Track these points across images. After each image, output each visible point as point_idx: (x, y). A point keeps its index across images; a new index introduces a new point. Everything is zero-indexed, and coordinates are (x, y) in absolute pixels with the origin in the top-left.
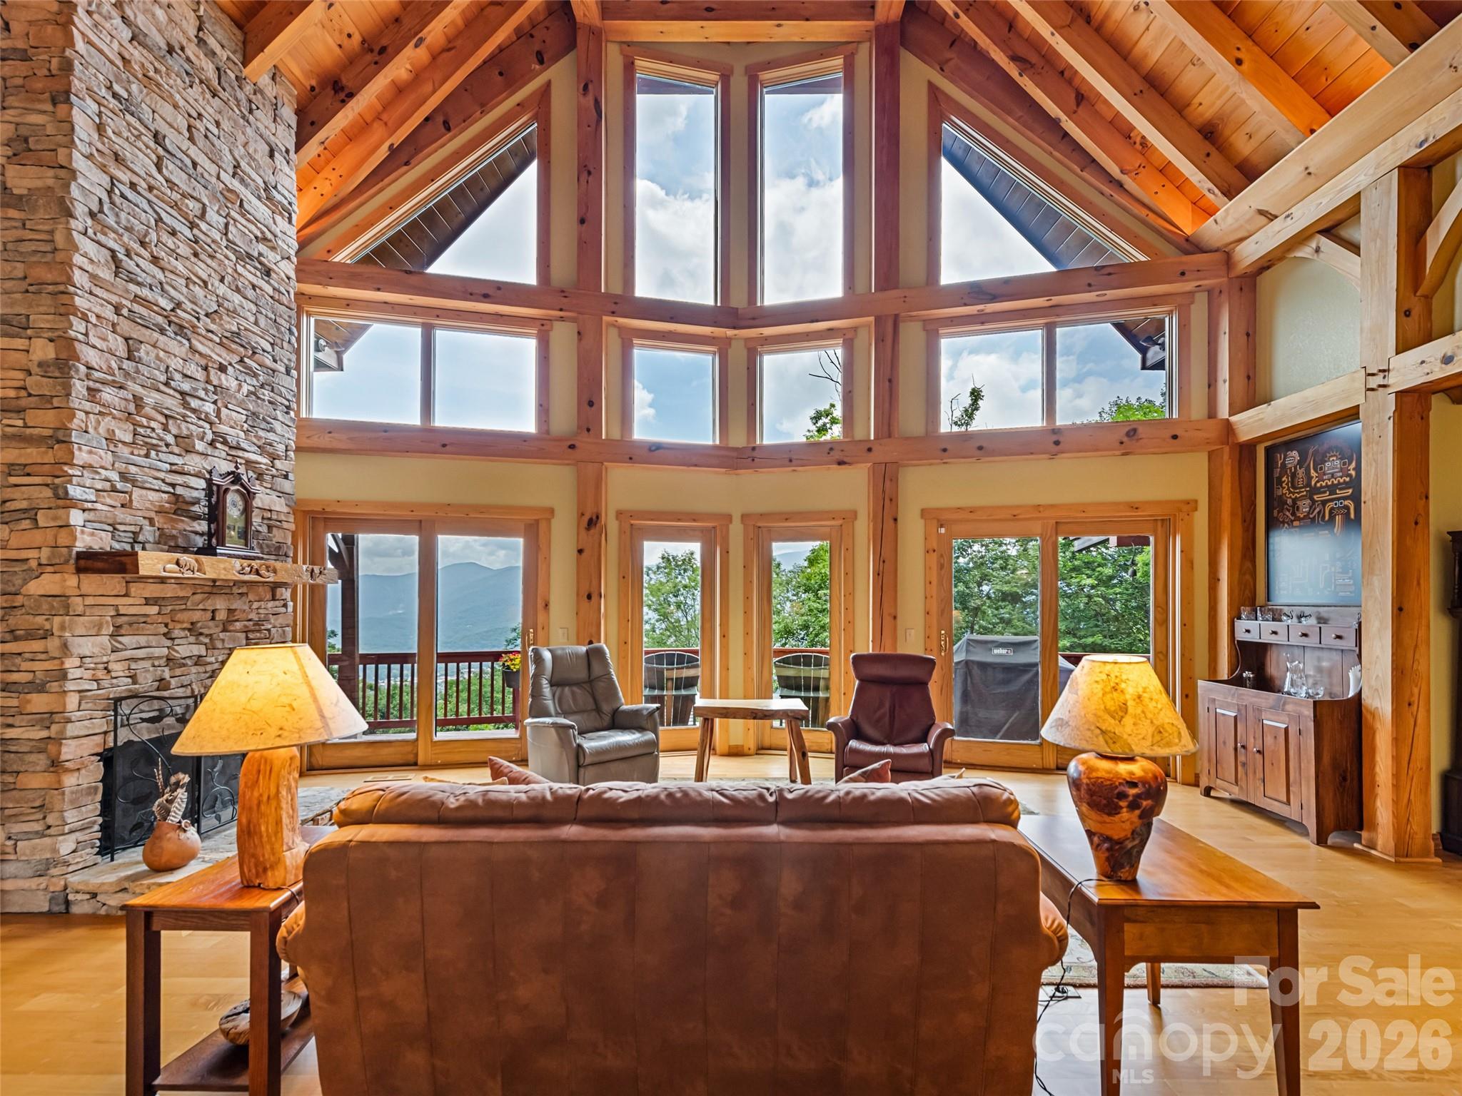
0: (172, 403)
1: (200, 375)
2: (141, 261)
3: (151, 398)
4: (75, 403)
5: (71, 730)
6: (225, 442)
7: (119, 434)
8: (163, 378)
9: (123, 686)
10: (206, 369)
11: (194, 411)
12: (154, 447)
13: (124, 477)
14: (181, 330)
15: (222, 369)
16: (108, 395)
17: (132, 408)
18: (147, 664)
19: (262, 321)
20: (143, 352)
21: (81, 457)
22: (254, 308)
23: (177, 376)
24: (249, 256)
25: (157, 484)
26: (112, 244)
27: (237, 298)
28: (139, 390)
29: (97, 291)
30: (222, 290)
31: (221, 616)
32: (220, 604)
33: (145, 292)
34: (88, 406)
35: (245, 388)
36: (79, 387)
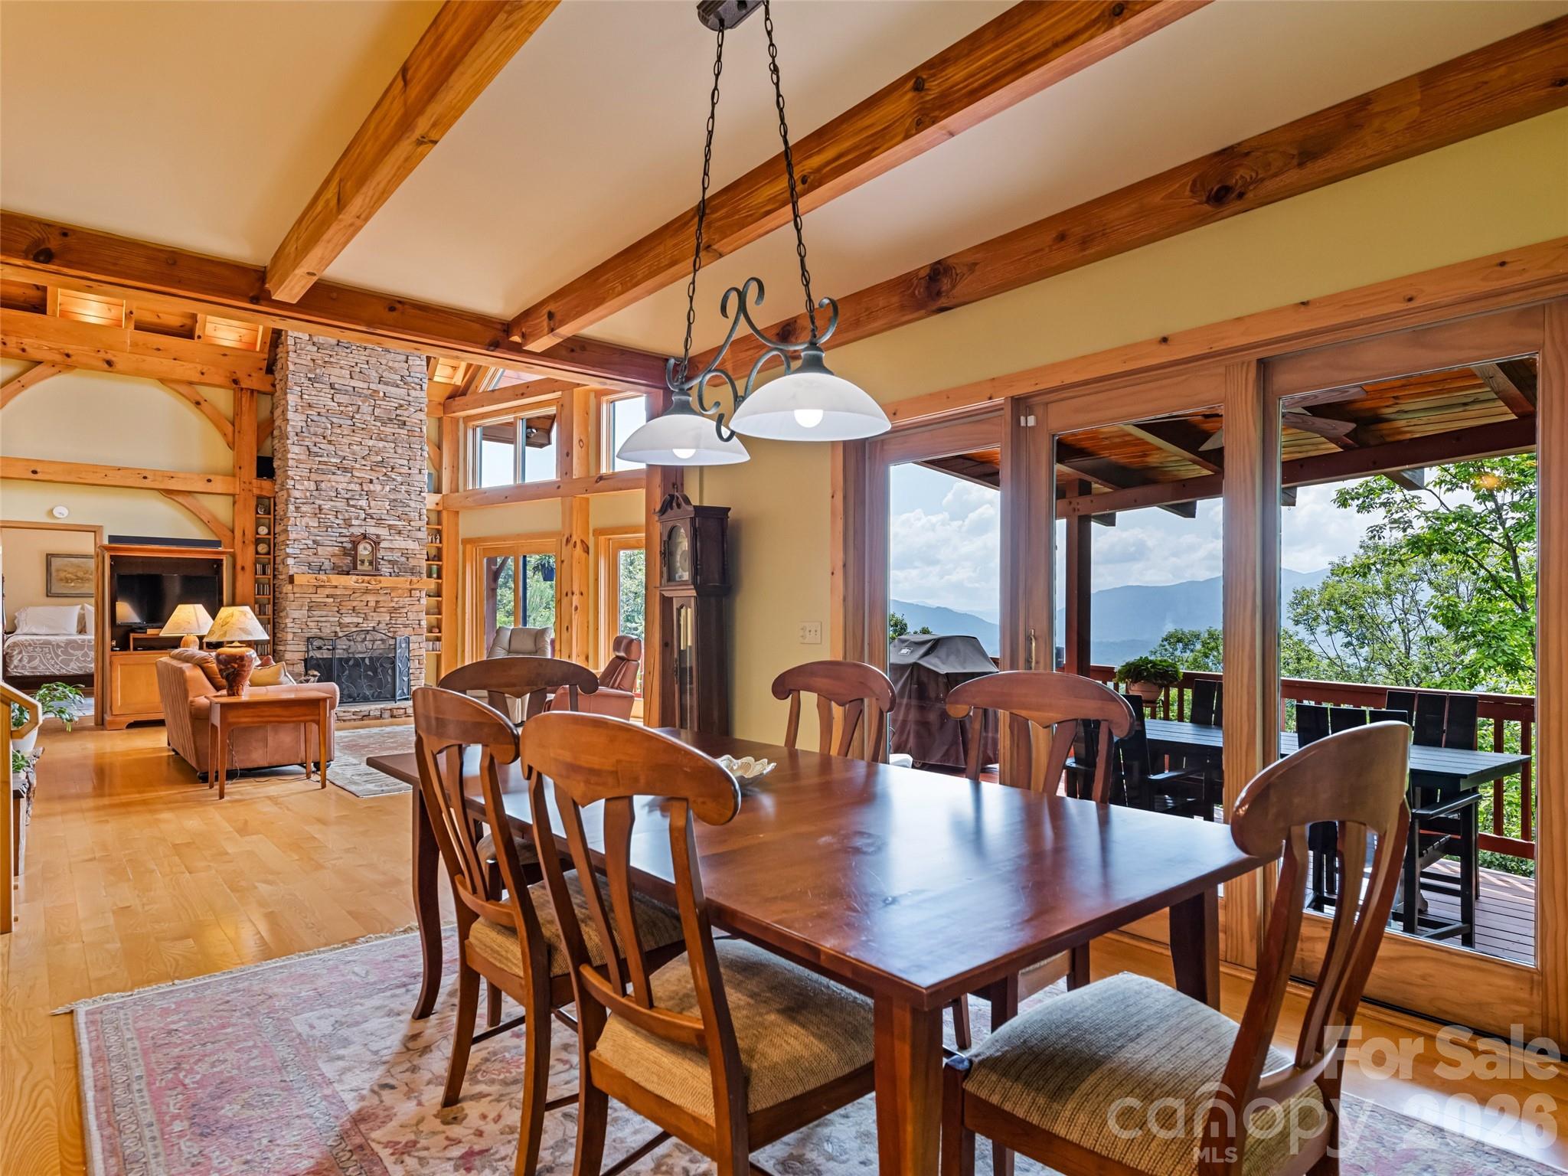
0: (341, 505)
1: (357, 488)
2: (322, 446)
3: (327, 505)
4: (289, 514)
5: (289, 648)
6: (372, 518)
7: (311, 524)
8: (334, 494)
9: (315, 632)
10: (361, 484)
11: (353, 506)
12: (331, 527)
13: (314, 542)
14: (345, 470)
15: (371, 481)
16: (304, 508)
17: (317, 511)
18: (328, 624)
19: (399, 451)
20: (323, 486)
21: (292, 536)
22: (393, 445)
23: (342, 492)
24: (390, 420)
25: (330, 543)
26: (306, 443)
27: (381, 444)
28: (322, 502)
29: (301, 466)
30: (371, 443)
31: (372, 604)
32: (372, 599)
33: (325, 459)
34: (295, 514)
35: (387, 488)
36: (291, 508)
